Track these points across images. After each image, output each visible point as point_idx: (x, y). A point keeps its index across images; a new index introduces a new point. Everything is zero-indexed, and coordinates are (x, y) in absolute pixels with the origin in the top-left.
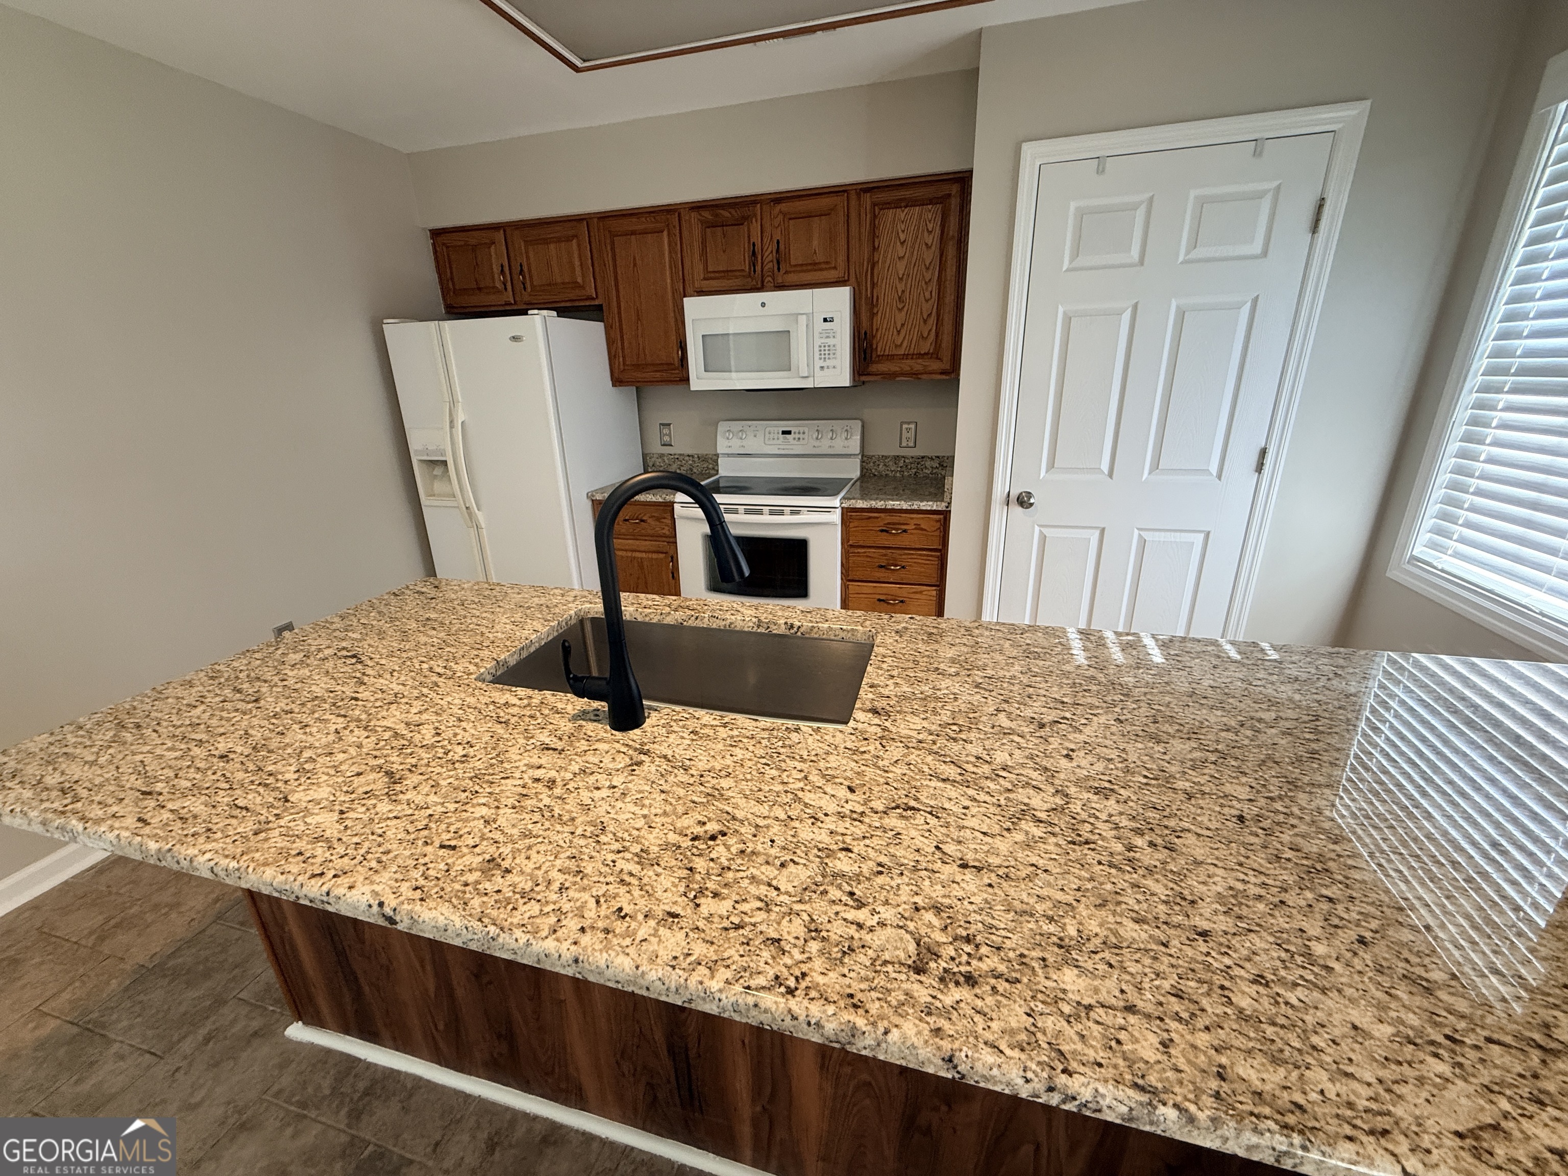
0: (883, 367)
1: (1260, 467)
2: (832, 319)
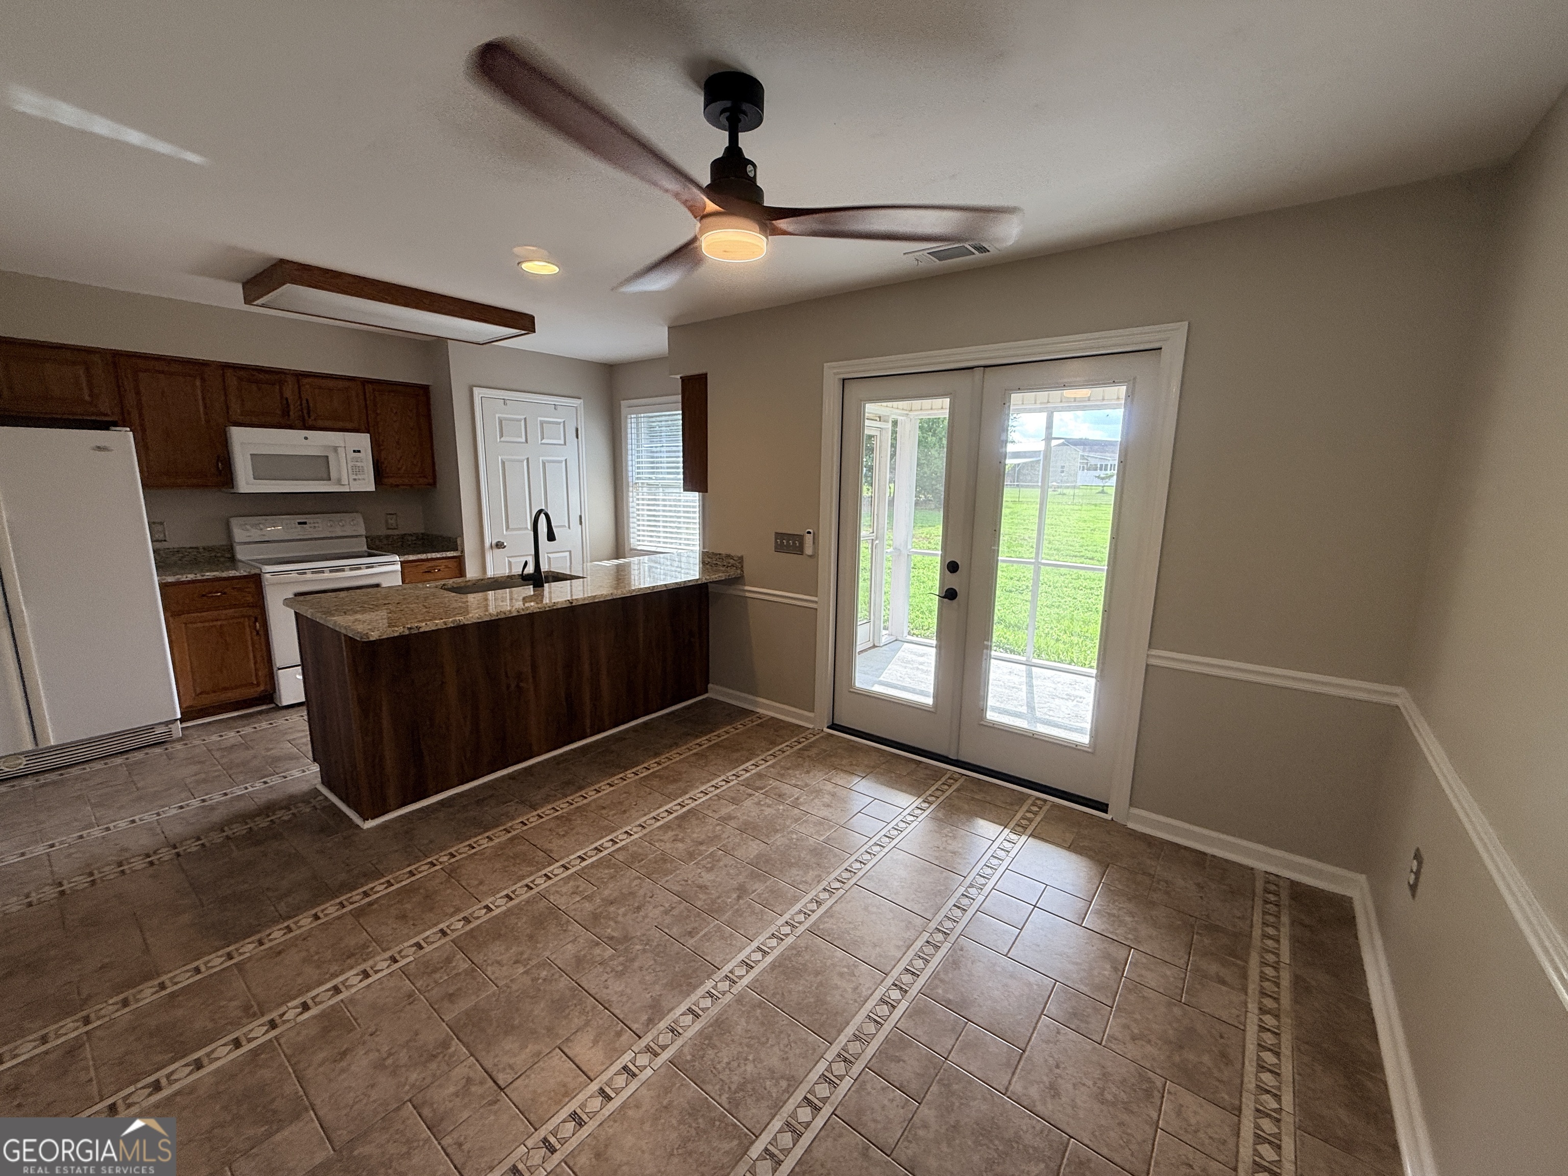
0: (391, 481)
1: (581, 523)
2: (359, 451)
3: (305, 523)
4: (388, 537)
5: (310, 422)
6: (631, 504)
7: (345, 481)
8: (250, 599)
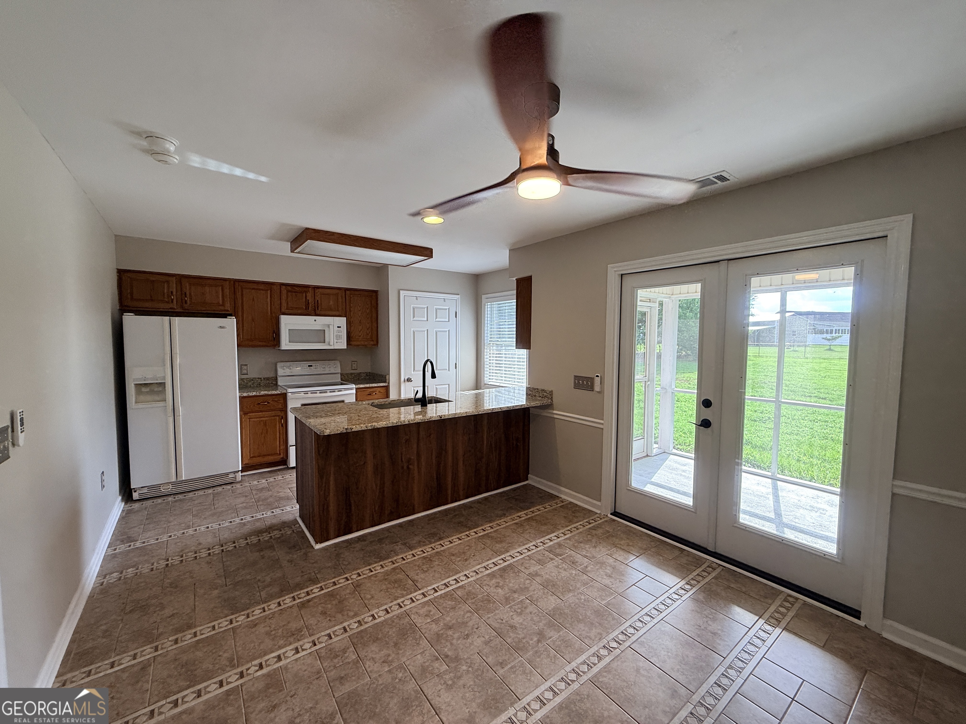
0: (355, 343)
1: (456, 368)
2: (340, 327)
3: (311, 366)
4: (352, 374)
5: (318, 312)
6: (486, 357)
7: (332, 343)
8: (280, 406)
